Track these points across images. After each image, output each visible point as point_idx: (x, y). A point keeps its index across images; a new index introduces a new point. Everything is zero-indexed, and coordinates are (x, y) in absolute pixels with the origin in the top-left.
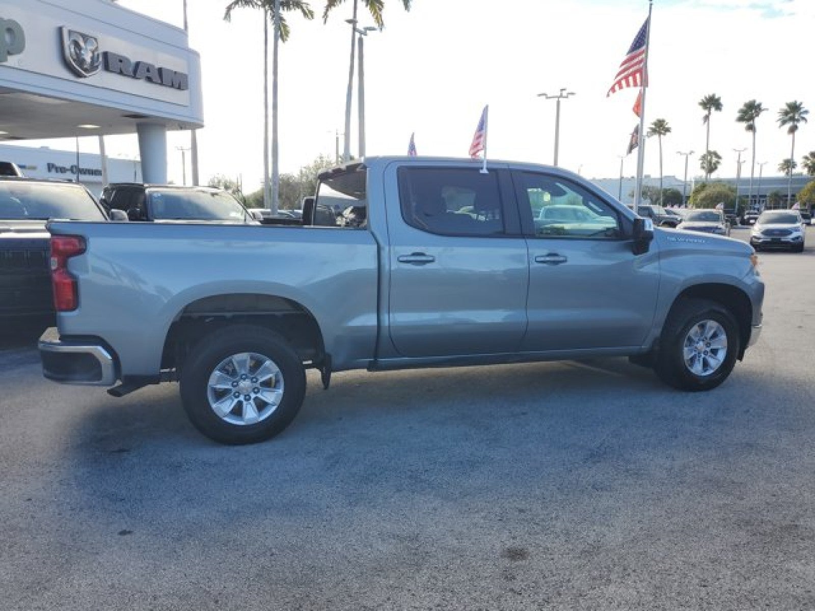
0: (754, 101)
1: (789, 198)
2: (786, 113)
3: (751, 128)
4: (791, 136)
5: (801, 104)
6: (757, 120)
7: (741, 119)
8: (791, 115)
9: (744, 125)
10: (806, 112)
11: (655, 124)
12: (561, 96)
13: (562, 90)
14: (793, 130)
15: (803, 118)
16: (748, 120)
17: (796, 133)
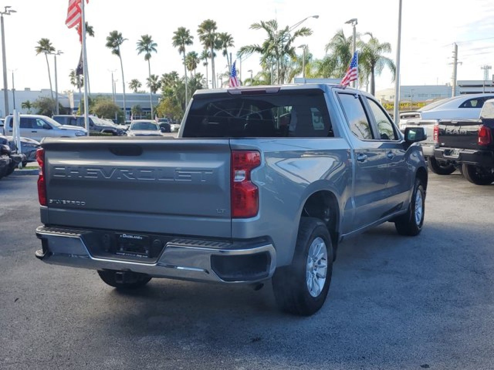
0: (117, 32)
1: (152, 111)
2: (142, 44)
3: (117, 52)
4: (147, 61)
5: (151, 37)
6: (120, 46)
7: (109, 45)
8: (146, 45)
9: (111, 49)
10: (156, 44)
11: (41, 43)
12: (5, 13)
13: (6, 7)
14: (148, 57)
15: (154, 49)
16: (114, 47)
17: (151, 59)
